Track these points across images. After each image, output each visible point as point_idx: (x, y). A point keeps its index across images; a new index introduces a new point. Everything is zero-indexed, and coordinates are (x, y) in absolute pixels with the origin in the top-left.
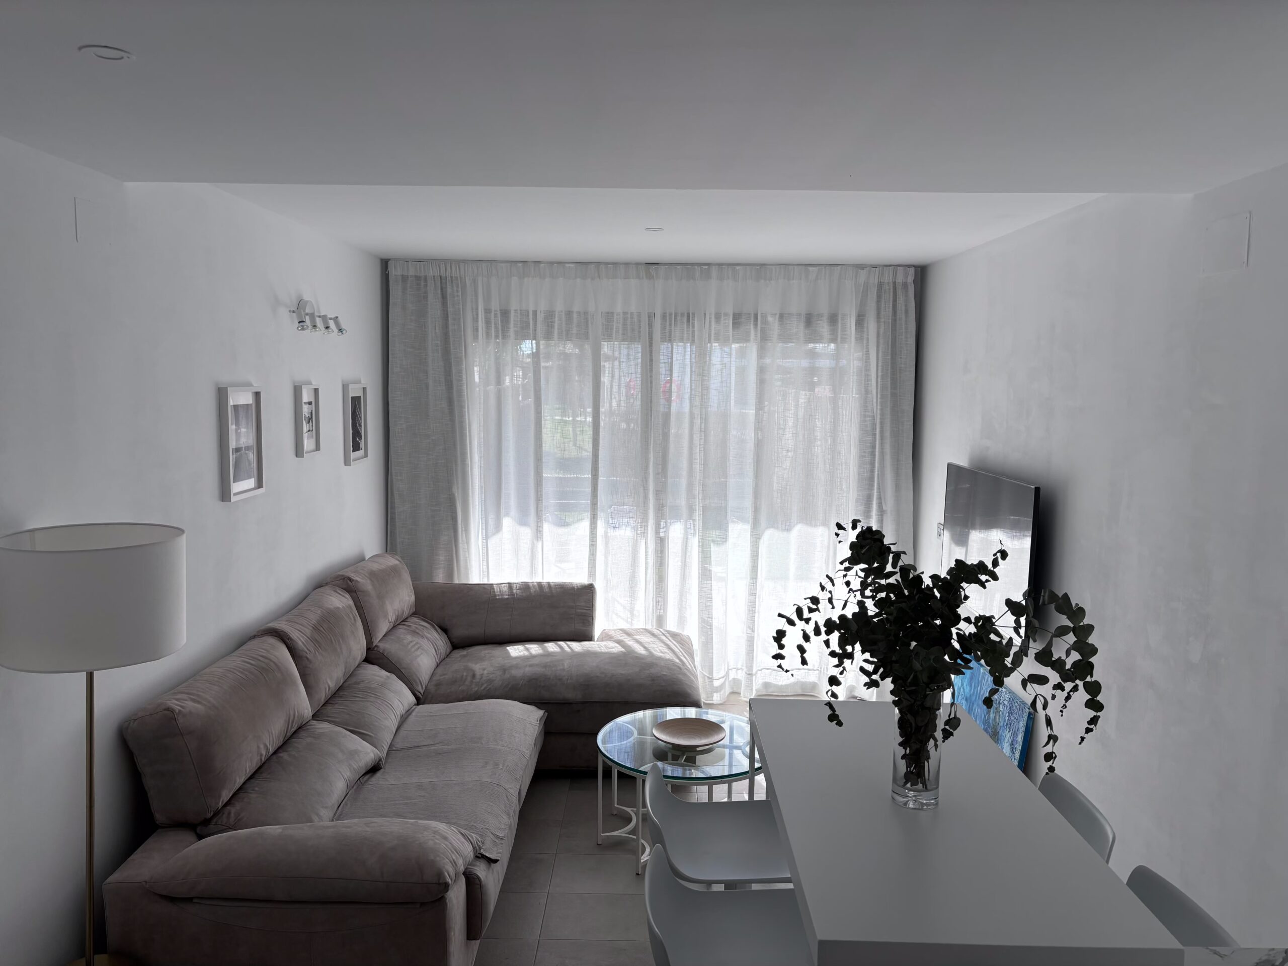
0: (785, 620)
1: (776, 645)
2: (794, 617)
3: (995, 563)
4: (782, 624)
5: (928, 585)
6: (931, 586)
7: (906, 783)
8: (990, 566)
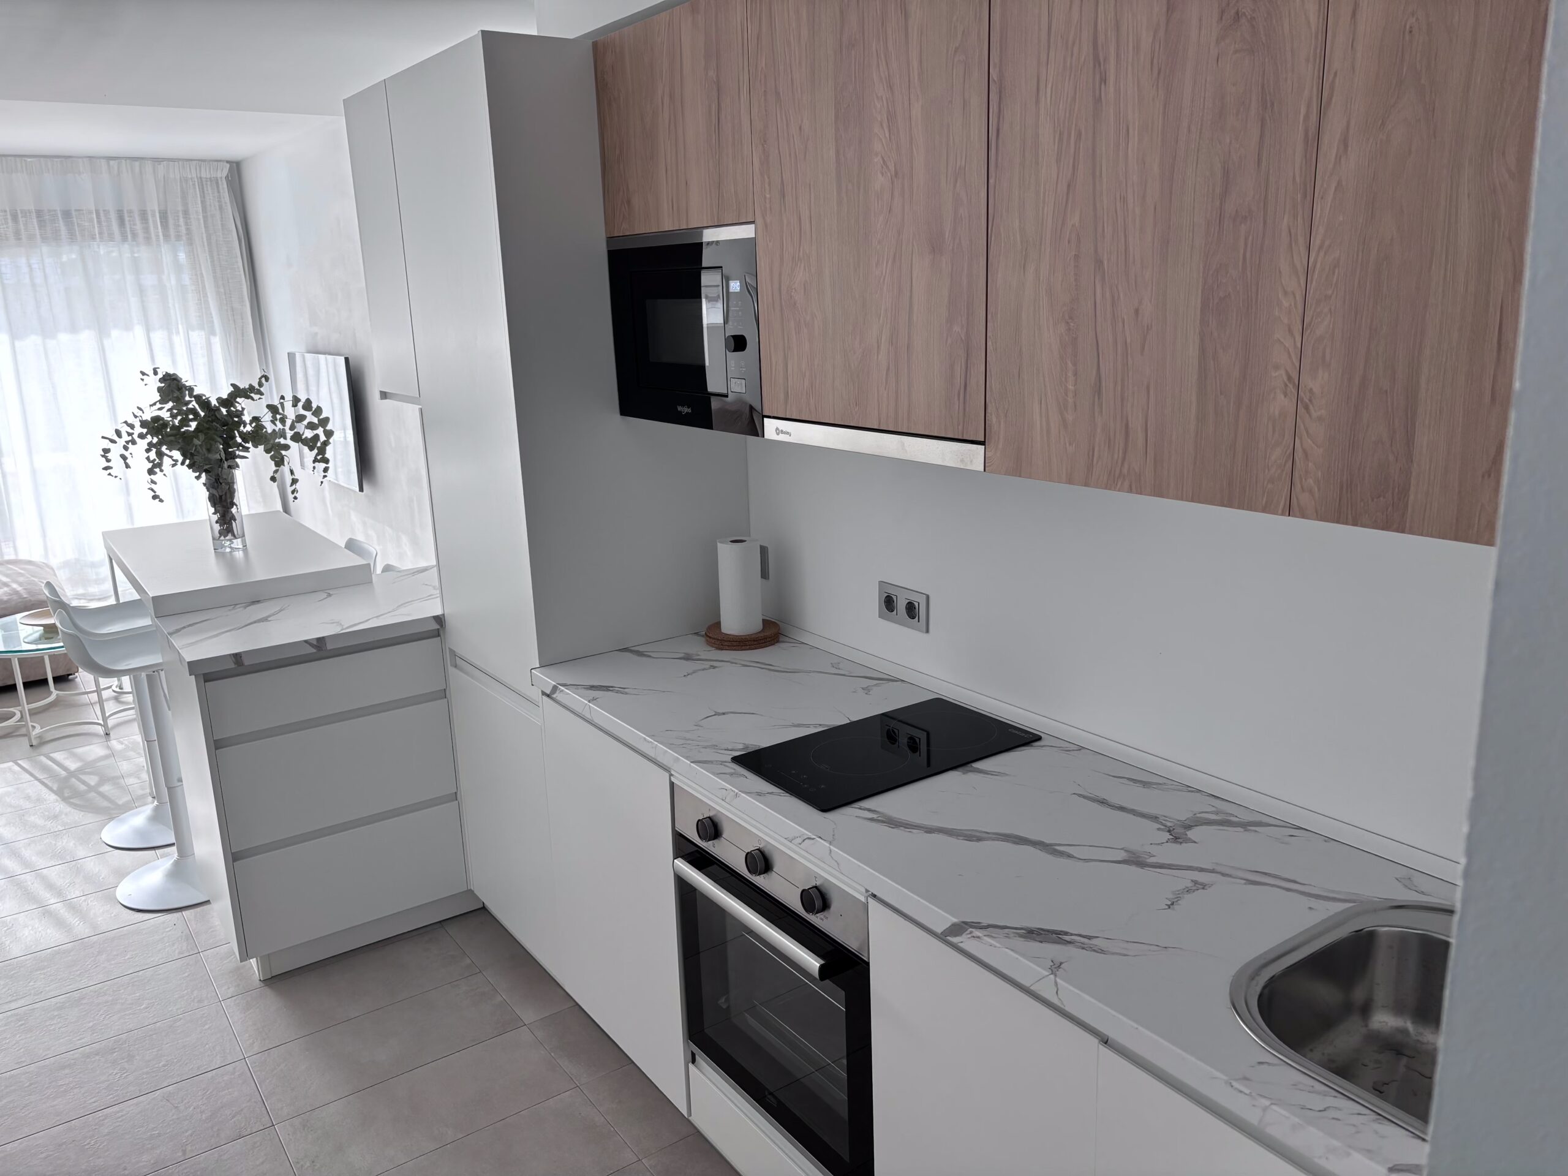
0: (108, 441)
1: (104, 459)
2: (115, 438)
3: (260, 384)
4: (107, 444)
5: (215, 405)
6: (217, 405)
7: (220, 537)
8: (257, 387)
